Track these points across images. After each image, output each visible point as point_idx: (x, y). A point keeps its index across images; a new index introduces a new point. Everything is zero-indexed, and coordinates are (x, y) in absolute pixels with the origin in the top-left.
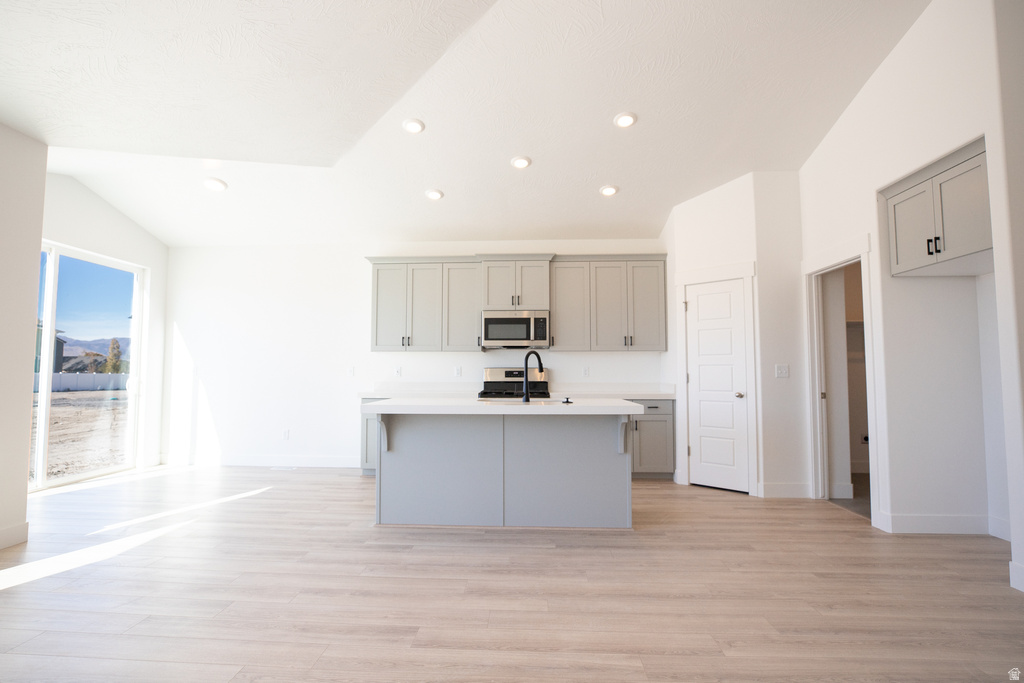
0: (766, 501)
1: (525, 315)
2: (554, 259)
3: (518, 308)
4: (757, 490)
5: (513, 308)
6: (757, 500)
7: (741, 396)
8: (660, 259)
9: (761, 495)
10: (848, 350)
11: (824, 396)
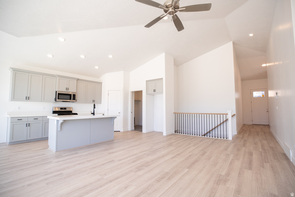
0: (123, 132)
1: (70, 93)
2: (78, 80)
3: (68, 91)
4: (122, 130)
5: (66, 91)
6: (122, 132)
7: (119, 113)
8: (101, 83)
9: (123, 131)
10: (135, 105)
11: (132, 112)
